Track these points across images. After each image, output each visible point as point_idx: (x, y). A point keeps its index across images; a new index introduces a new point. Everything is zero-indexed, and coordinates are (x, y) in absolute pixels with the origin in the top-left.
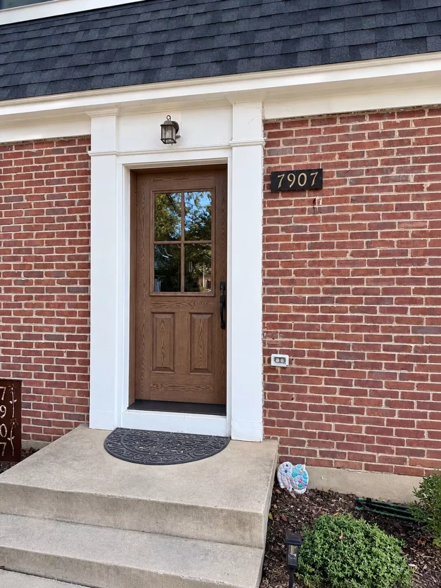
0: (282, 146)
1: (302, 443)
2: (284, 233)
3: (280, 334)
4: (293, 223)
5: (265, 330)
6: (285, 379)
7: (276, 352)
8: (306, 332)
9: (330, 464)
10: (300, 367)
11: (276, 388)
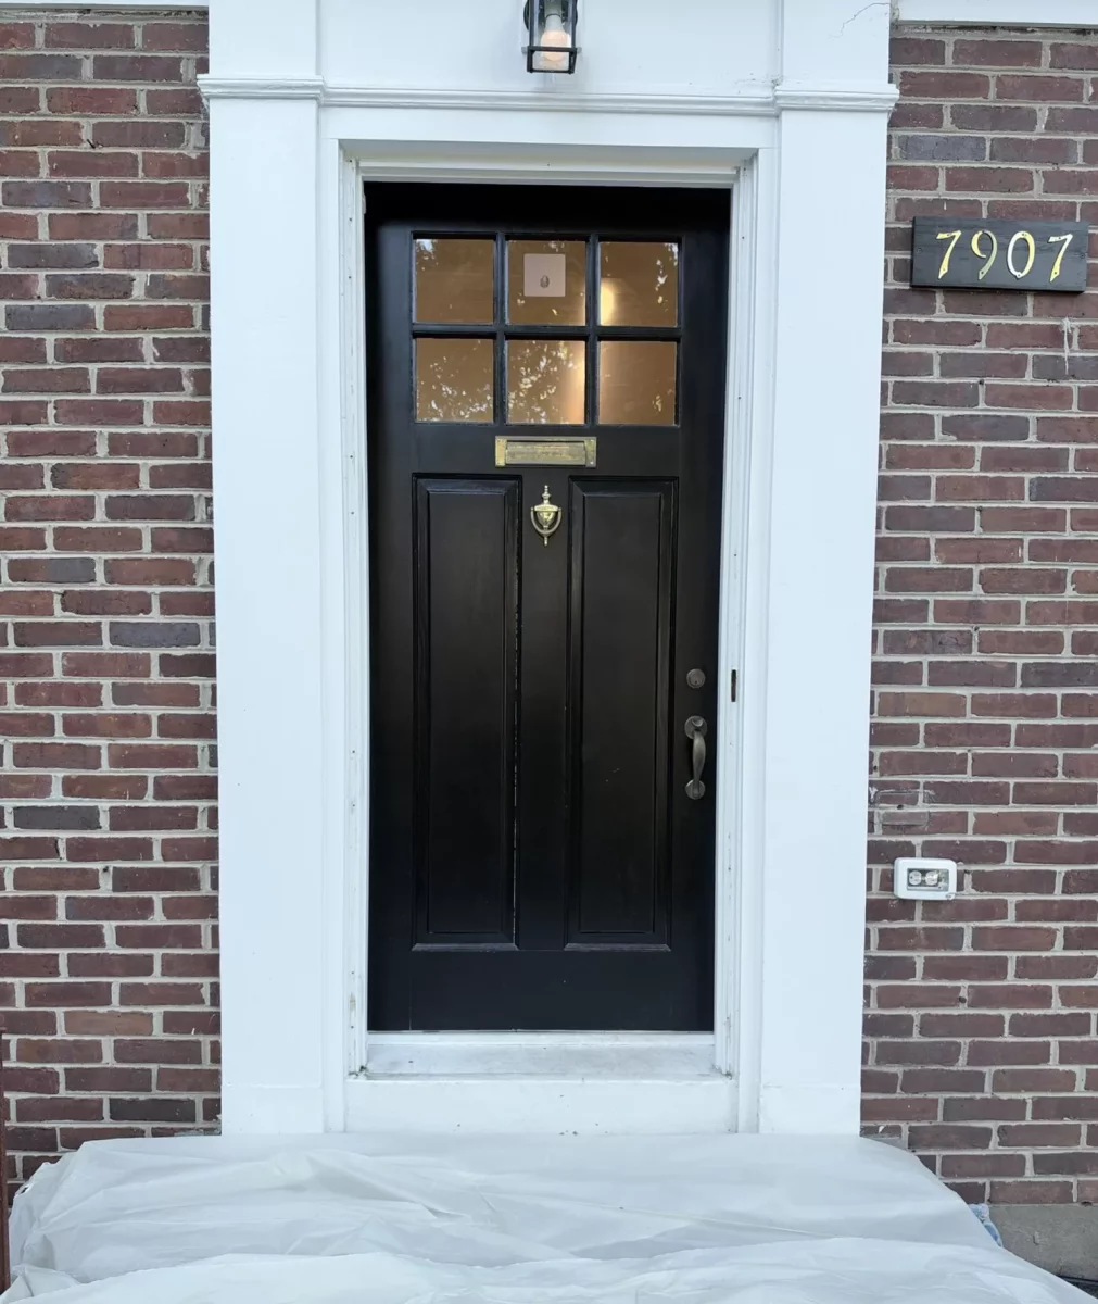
0: (948, 129)
1: (982, 1138)
2: (951, 441)
3: (925, 788)
4: (982, 405)
5: (876, 776)
6: (934, 939)
7: (908, 851)
8: (1012, 781)
9: (1064, 1193)
10: (987, 896)
11: (906, 970)
